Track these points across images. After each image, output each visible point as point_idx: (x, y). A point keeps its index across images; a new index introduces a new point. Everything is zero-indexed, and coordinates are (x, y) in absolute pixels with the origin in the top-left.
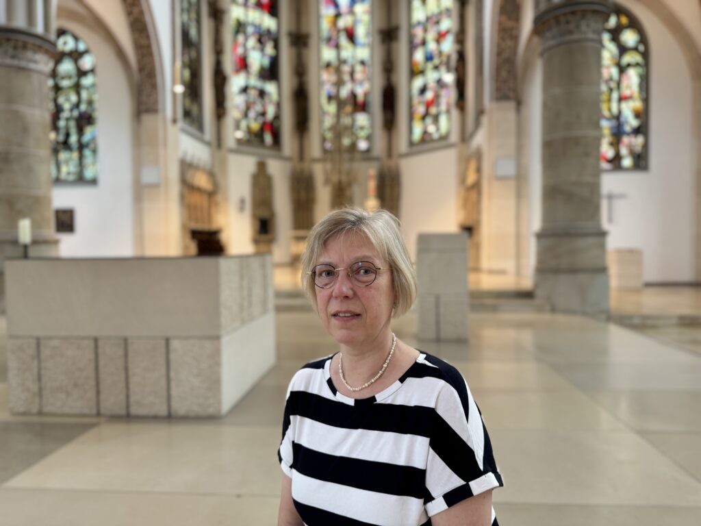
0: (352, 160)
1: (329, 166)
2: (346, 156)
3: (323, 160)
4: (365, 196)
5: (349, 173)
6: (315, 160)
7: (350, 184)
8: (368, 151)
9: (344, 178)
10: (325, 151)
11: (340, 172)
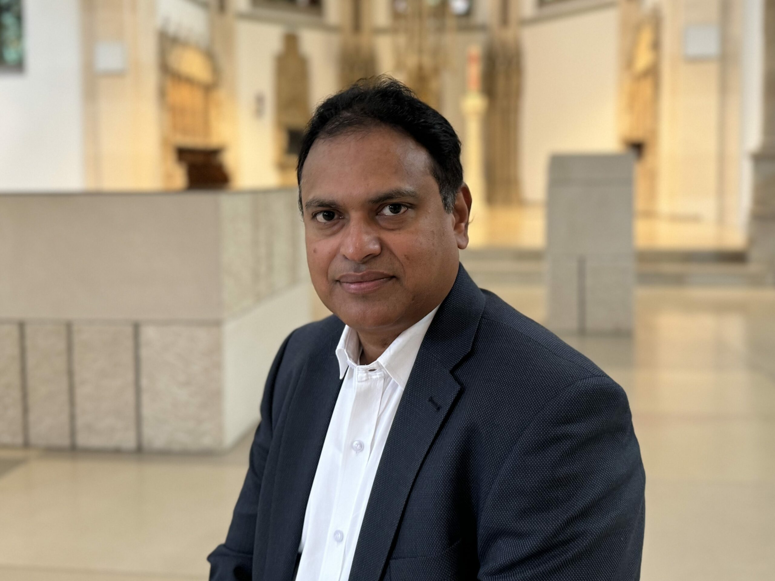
0: (441, 30)
1: (402, 40)
2: (430, 23)
3: (392, 31)
4: (463, 92)
5: (436, 52)
6: (378, 31)
7: (436, 71)
8: (468, 13)
9: (427, 61)
10: (396, 15)
11: (420, 51)
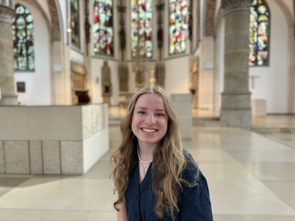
0: (144, 61)
1: (134, 63)
2: (142, 59)
3: (132, 61)
4: (150, 77)
5: (143, 67)
6: (128, 61)
7: (143, 72)
8: (151, 57)
9: (141, 69)
10: (133, 57)
11: (139, 66)
